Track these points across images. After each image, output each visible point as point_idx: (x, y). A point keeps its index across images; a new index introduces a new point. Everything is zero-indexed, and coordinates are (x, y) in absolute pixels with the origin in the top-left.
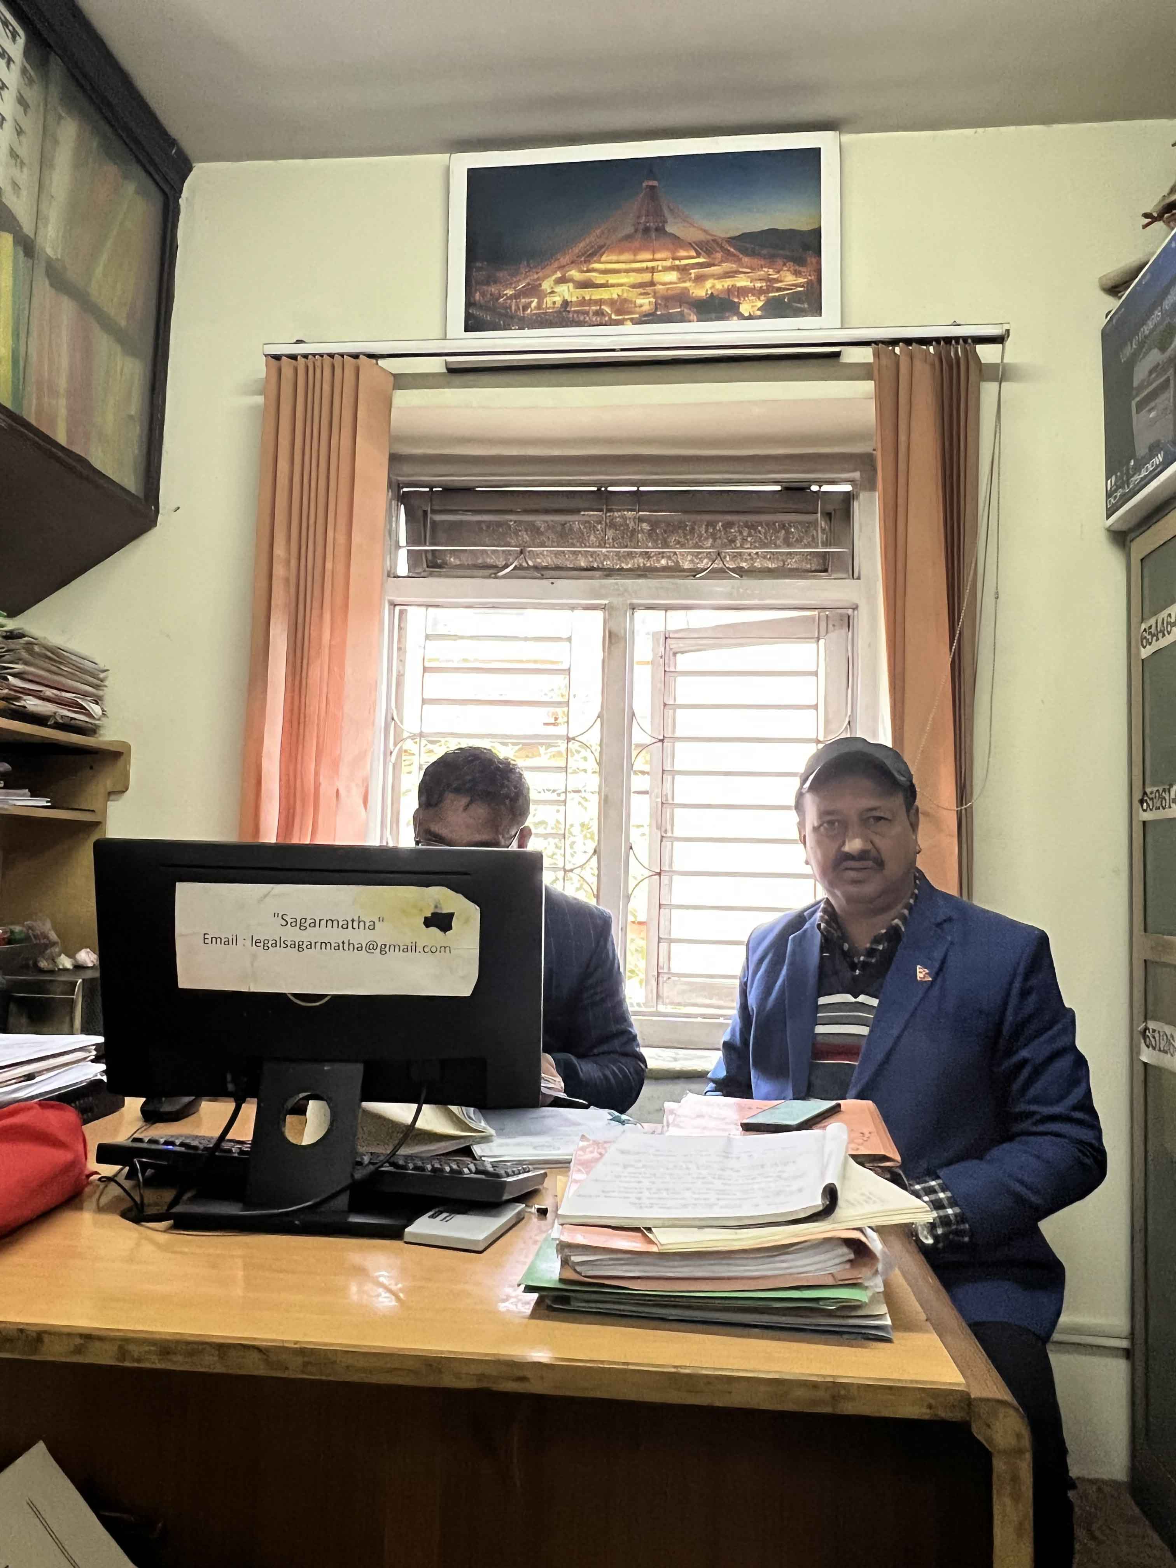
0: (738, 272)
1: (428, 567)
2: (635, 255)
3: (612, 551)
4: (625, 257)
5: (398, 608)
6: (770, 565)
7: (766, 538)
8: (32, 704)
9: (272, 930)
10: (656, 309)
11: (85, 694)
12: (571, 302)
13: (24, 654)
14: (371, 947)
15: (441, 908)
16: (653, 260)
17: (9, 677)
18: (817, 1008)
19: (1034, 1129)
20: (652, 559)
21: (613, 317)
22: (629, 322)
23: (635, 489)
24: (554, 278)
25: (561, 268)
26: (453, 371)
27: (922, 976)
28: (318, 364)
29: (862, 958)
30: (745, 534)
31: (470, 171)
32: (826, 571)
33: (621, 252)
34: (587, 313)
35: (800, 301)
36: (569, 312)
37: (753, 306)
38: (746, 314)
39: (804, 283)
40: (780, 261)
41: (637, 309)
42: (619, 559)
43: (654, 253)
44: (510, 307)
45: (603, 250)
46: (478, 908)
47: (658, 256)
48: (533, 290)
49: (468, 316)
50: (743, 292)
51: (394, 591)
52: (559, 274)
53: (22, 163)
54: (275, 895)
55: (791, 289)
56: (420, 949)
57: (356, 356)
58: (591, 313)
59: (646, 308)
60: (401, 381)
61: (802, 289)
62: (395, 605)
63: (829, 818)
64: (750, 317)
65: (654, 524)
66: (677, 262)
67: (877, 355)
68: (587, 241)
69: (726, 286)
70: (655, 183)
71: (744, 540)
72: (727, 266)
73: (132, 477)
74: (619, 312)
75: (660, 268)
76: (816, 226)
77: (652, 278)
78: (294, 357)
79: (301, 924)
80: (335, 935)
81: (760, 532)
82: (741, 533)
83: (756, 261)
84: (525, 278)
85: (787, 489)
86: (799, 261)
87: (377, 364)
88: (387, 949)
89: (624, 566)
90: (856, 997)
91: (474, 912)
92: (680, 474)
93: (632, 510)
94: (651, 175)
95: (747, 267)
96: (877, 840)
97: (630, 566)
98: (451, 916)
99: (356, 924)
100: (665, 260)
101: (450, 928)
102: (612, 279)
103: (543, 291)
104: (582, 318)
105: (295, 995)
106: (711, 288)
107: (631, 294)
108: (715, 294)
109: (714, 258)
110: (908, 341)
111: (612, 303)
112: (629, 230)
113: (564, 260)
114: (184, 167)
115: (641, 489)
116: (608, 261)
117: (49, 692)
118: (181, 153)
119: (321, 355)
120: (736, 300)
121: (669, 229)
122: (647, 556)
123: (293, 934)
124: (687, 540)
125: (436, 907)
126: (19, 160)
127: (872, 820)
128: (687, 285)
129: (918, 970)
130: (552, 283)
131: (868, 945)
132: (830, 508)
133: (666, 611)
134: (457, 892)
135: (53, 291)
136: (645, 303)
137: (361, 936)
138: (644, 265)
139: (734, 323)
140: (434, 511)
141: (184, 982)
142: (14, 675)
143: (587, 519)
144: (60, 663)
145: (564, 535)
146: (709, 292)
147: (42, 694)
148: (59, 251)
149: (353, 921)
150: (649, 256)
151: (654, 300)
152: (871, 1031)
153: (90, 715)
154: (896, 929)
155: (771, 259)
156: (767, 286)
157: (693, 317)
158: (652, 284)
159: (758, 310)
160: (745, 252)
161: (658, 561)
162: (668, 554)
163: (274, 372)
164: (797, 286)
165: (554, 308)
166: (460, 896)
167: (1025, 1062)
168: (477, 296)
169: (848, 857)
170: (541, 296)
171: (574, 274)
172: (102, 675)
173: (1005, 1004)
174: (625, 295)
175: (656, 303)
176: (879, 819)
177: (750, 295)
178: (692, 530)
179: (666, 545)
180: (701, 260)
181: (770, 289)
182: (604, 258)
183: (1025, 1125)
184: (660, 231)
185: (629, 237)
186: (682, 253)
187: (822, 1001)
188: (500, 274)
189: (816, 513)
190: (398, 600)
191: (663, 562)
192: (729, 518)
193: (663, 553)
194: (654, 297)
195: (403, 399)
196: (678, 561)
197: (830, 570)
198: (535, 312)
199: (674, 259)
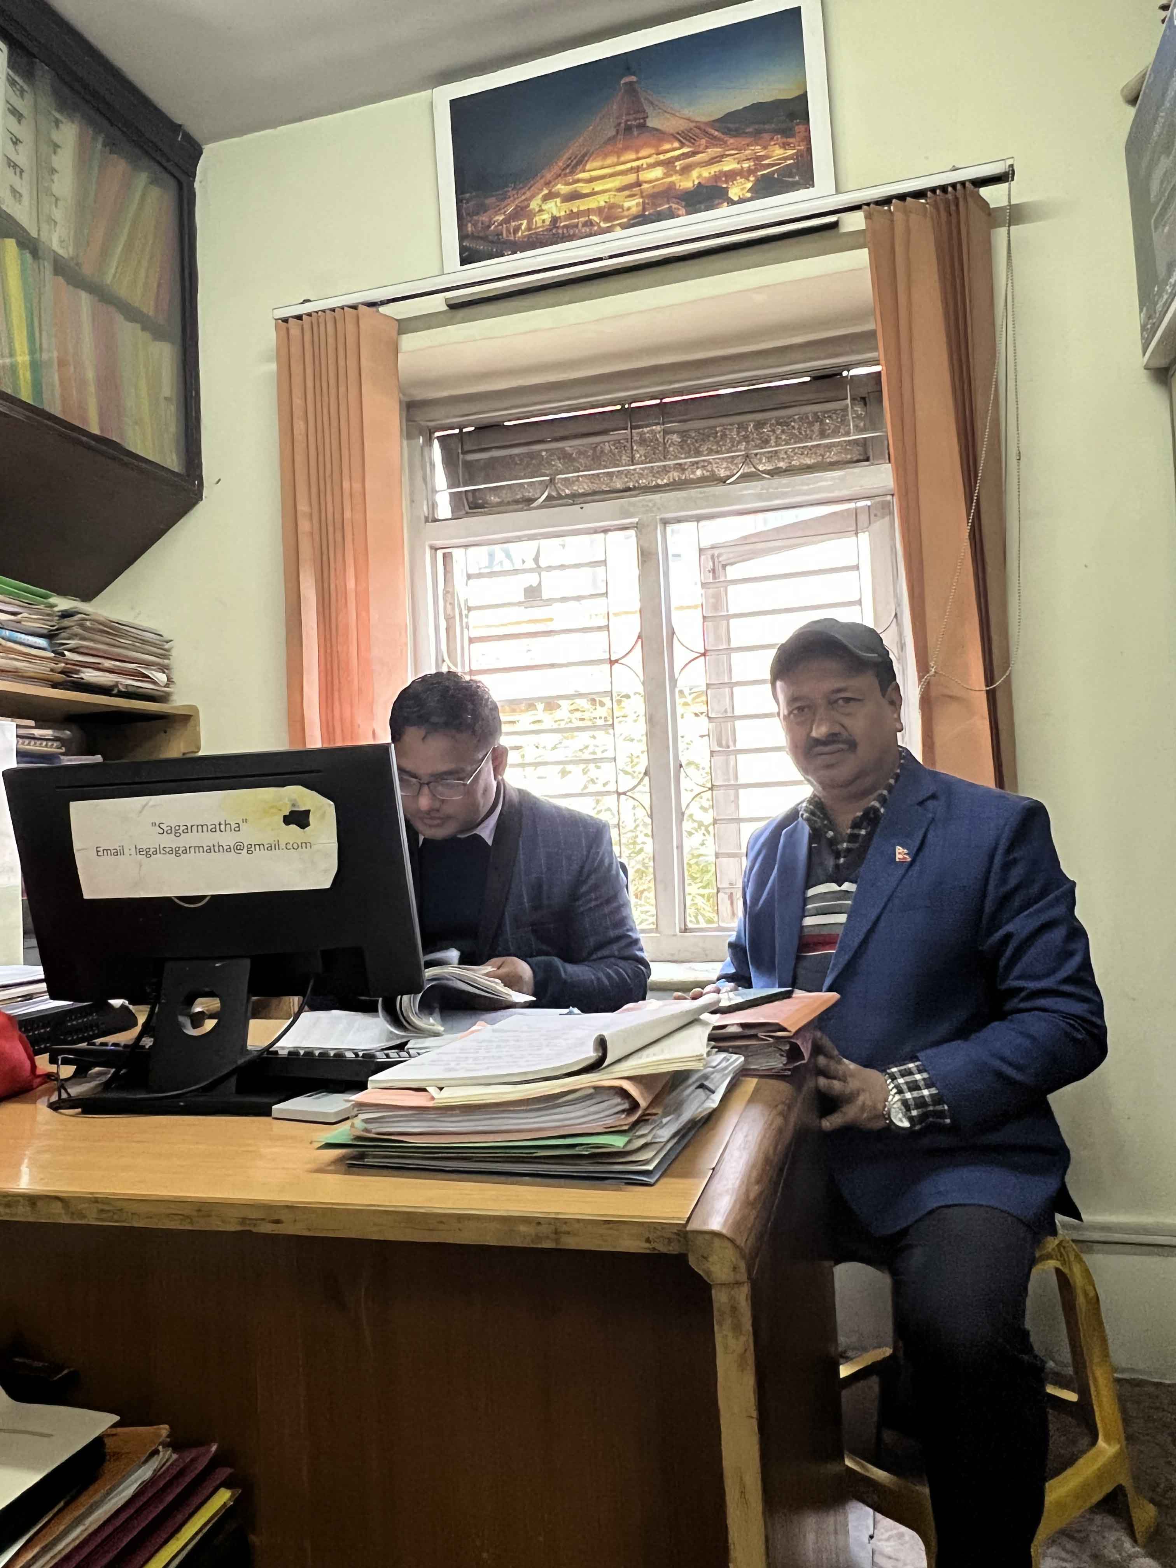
0: (723, 156)
1: (470, 508)
2: (619, 157)
3: (646, 468)
4: (609, 161)
5: (440, 553)
6: (808, 461)
7: (800, 433)
8: (89, 676)
9: (152, 839)
10: (644, 209)
11: (148, 664)
12: (560, 217)
13: (77, 630)
14: (238, 848)
15: (298, 807)
16: (638, 159)
17: (66, 653)
18: (805, 901)
19: (1022, 1005)
20: (687, 472)
21: (603, 225)
22: (618, 228)
23: (658, 401)
24: (540, 196)
25: (547, 184)
26: (454, 306)
27: (901, 856)
28: (322, 320)
29: (845, 845)
30: (778, 432)
31: (452, 102)
32: (867, 460)
33: (606, 156)
34: (576, 226)
35: (791, 175)
36: (558, 228)
37: (742, 189)
38: (736, 199)
39: (793, 154)
40: (766, 136)
41: (626, 213)
42: (654, 476)
43: (637, 152)
44: (502, 234)
45: (586, 159)
46: (332, 803)
47: (643, 153)
48: (522, 212)
49: (462, 250)
50: (731, 176)
51: (433, 535)
52: (546, 191)
53: (22, 171)
54: (153, 806)
55: (780, 164)
56: (283, 846)
57: (354, 307)
58: (580, 225)
59: (634, 211)
60: (405, 326)
61: (792, 161)
62: (436, 549)
63: (798, 704)
64: (741, 201)
65: (684, 434)
66: (662, 157)
67: (868, 217)
68: (571, 151)
69: (713, 173)
70: (633, 78)
71: (778, 438)
72: (713, 151)
73: (174, 457)
74: (607, 219)
75: (645, 166)
76: (801, 92)
77: (638, 178)
78: (299, 317)
79: (175, 831)
80: (208, 839)
81: (793, 428)
82: (774, 431)
83: (744, 141)
84: (513, 202)
85: (815, 379)
86: (787, 133)
87: (378, 311)
88: (253, 849)
89: (660, 482)
90: (840, 886)
91: (329, 807)
92: (699, 379)
93: (658, 424)
94: (628, 71)
95: (733, 149)
96: (846, 721)
97: (665, 481)
98: (307, 813)
99: (223, 827)
100: (649, 157)
101: (308, 825)
102: (598, 186)
103: (530, 211)
104: (571, 232)
105: (180, 898)
106: (698, 178)
107: (619, 198)
108: (703, 182)
109: (699, 146)
110: (902, 197)
111: (600, 211)
112: (612, 132)
113: (549, 176)
114: (194, 151)
115: (664, 401)
116: (594, 168)
117: (107, 664)
118: (188, 137)
119: (324, 311)
120: (724, 186)
121: (650, 123)
122: (681, 468)
123: (169, 841)
124: (720, 446)
125: (293, 805)
126: (18, 170)
127: (841, 702)
128: (674, 178)
129: (897, 851)
130: (540, 202)
131: (849, 831)
132: (863, 392)
133: (698, 521)
134: (312, 790)
135: (71, 288)
136: (633, 205)
137: (227, 839)
138: (629, 165)
139: (724, 210)
140: (464, 453)
141: (88, 894)
142: (69, 650)
143: (616, 437)
144: (116, 635)
145: (597, 459)
146: (696, 182)
147: (100, 666)
148: (71, 249)
149: (220, 824)
150: (633, 156)
151: (641, 200)
152: (849, 918)
153: (154, 683)
154: (876, 810)
155: (757, 135)
156: (755, 165)
157: (682, 211)
158: (638, 184)
159: (748, 191)
160: (729, 132)
161: (693, 473)
162: (702, 464)
163: (283, 333)
164: (786, 159)
165: (543, 226)
166: (314, 793)
167: (1009, 936)
168: (470, 228)
169: (818, 742)
170: (530, 216)
171: (562, 188)
172: (167, 646)
173: (987, 880)
174: (612, 201)
175: (644, 203)
176: (848, 700)
177: (738, 178)
178: (724, 436)
179: (698, 453)
180: (685, 150)
181: (759, 167)
182: (588, 167)
183: (1014, 1003)
184: (642, 126)
185: (612, 140)
186: (667, 146)
187: (811, 892)
188: (490, 201)
189: (846, 399)
190: (439, 543)
191: (699, 473)
192: (759, 416)
193: (697, 463)
194: (642, 197)
195: (409, 342)
196: (712, 470)
197: (871, 458)
198: (526, 233)
199: (658, 154)
